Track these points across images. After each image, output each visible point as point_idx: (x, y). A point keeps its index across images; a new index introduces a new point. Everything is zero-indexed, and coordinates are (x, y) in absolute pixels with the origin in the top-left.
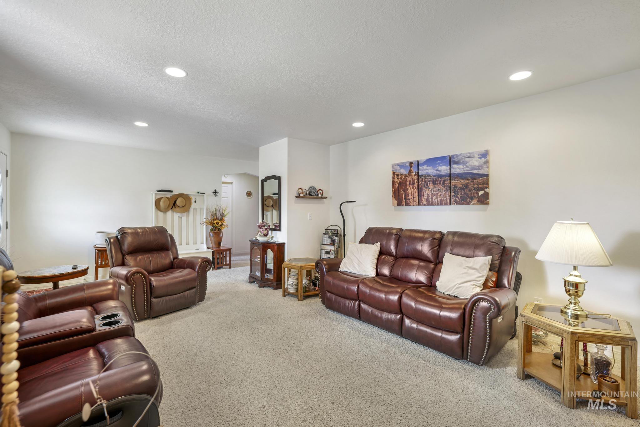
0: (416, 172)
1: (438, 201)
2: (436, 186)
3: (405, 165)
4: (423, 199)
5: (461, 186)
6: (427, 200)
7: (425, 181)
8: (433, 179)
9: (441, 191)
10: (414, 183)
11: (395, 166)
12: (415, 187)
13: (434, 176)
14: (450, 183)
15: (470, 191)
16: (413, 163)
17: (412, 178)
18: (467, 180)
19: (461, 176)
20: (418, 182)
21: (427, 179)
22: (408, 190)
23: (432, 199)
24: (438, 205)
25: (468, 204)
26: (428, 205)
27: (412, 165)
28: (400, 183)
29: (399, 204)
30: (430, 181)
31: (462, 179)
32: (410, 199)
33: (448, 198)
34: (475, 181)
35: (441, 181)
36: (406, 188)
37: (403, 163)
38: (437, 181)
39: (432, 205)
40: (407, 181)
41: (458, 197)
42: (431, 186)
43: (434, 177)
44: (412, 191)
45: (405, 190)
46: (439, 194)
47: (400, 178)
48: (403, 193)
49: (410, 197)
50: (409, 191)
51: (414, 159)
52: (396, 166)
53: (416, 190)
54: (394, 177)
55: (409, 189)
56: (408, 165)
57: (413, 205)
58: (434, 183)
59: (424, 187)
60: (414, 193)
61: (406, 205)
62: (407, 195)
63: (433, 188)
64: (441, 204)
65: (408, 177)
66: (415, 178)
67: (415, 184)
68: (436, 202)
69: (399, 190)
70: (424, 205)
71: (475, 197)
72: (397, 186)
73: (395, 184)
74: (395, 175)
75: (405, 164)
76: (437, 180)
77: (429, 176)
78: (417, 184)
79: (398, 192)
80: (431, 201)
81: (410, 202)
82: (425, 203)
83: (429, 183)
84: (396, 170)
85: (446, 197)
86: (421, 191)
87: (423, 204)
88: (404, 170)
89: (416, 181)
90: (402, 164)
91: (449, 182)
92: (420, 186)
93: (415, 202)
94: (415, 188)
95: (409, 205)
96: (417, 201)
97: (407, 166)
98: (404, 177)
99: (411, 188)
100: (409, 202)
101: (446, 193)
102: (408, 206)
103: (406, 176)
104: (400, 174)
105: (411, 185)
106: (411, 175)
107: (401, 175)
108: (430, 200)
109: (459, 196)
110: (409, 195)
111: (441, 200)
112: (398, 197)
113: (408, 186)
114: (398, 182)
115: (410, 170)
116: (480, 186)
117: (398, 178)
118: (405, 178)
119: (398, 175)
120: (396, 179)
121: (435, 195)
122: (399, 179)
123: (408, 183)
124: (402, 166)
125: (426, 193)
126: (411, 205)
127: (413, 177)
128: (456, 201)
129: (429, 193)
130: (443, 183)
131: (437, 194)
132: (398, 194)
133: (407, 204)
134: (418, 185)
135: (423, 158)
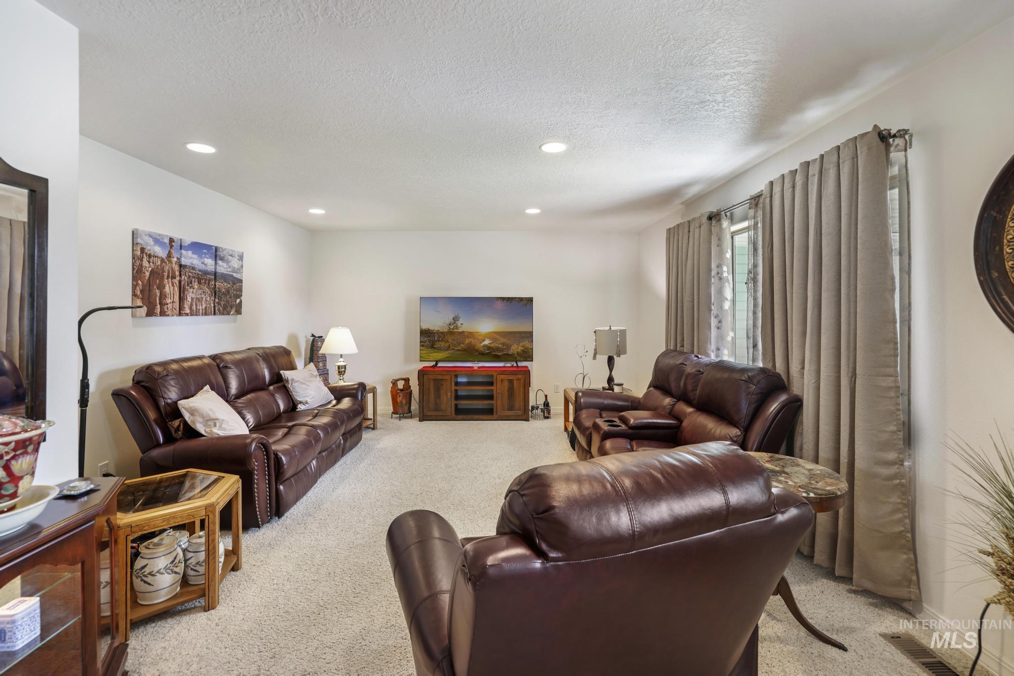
0: (177, 258)
1: (202, 310)
2: (202, 286)
3: (161, 240)
4: (186, 306)
5: (224, 290)
6: (191, 308)
7: (189, 276)
8: (198, 274)
9: (206, 295)
10: (174, 277)
11: (146, 235)
12: (176, 283)
13: (200, 271)
14: (215, 285)
15: (230, 298)
16: (174, 242)
17: (172, 268)
18: (229, 283)
19: (225, 278)
20: (180, 275)
21: (192, 273)
22: (165, 288)
23: (196, 305)
24: (202, 315)
25: (229, 314)
26: (191, 315)
27: (173, 244)
28: (152, 272)
29: (150, 314)
30: (194, 277)
31: (226, 282)
32: (167, 304)
33: (212, 305)
34: (235, 286)
35: (206, 280)
36: (163, 283)
37: (159, 235)
38: (203, 279)
39: (196, 315)
40: (164, 271)
41: (221, 305)
42: (196, 285)
43: (200, 273)
44: (171, 289)
45: (161, 287)
46: (204, 299)
47: (153, 263)
48: (158, 292)
49: (169, 301)
50: (167, 289)
51: (176, 236)
52: (147, 237)
53: (177, 289)
54: (143, 257)
55: (167, 285)
56: (167, 241)
57: (173, 316)
58: (199, 283)
59: (188, 285)
60: (174, 294)
61: (161, 315)
62: (163, 296)
63: (198, 289)
64: (206, 314)
65: (166, 263)
66: (176, 268)
67: (175, 278)
68: (201, 310)
69: (150, 286)
70: (187, 315)
71: (233, 305)
72: (147, 278)
73: (144, 273)
74: (145, 256)
75: (163, 239)
76: (203, 277)
77: (194, 268)
78: (178, 278)
79: (149, 290)
80: (195, 308)
81: (168, 309)
82: (188, 311)
83: (193, 279)
84: (147, 244)
85: (210, 305)
86: (184, 292)
87: (185, 313)
88: (160, 249)
89: (177, 273)
90: (158, 237)
91: (213, 283)
92: (183, 283)
93: (175, 309)
94: (175, 285)
95: (166, 316)
96: (178, 309)
97: (166, 243)
98: (159, 262)
99: (171, 285)
100: (166, 310)
101: (210, 298)
102: (164, 316)
103: (162, 260)
104: (152, 254)
105: (170, 280)
106: (170, 262)
107: (156, 257)
108: (194, 307)
109: (222, 303)
110: (166, 297)
111: (206, 308)
112: (149, 299)
113: (166, 281)
114: (150, 269)
115: (170, 252)
116: (238, 293)
117: (149, 262)
118: (161, 263)
119: (150, 256)
120: (145, 263)
121: (199, 300)
122: (151, 264)
123: (166, 274)
124: (157, 241)
125: (190, 295)
126: (168, 315)
127: (174, 265)
128: (219, 310)
129: (193, 296)
130: (209, 283)
131: (202, 298)
132: (148, 292)
133: (163, 314)
134: (180, 282)
135: (188, 240)
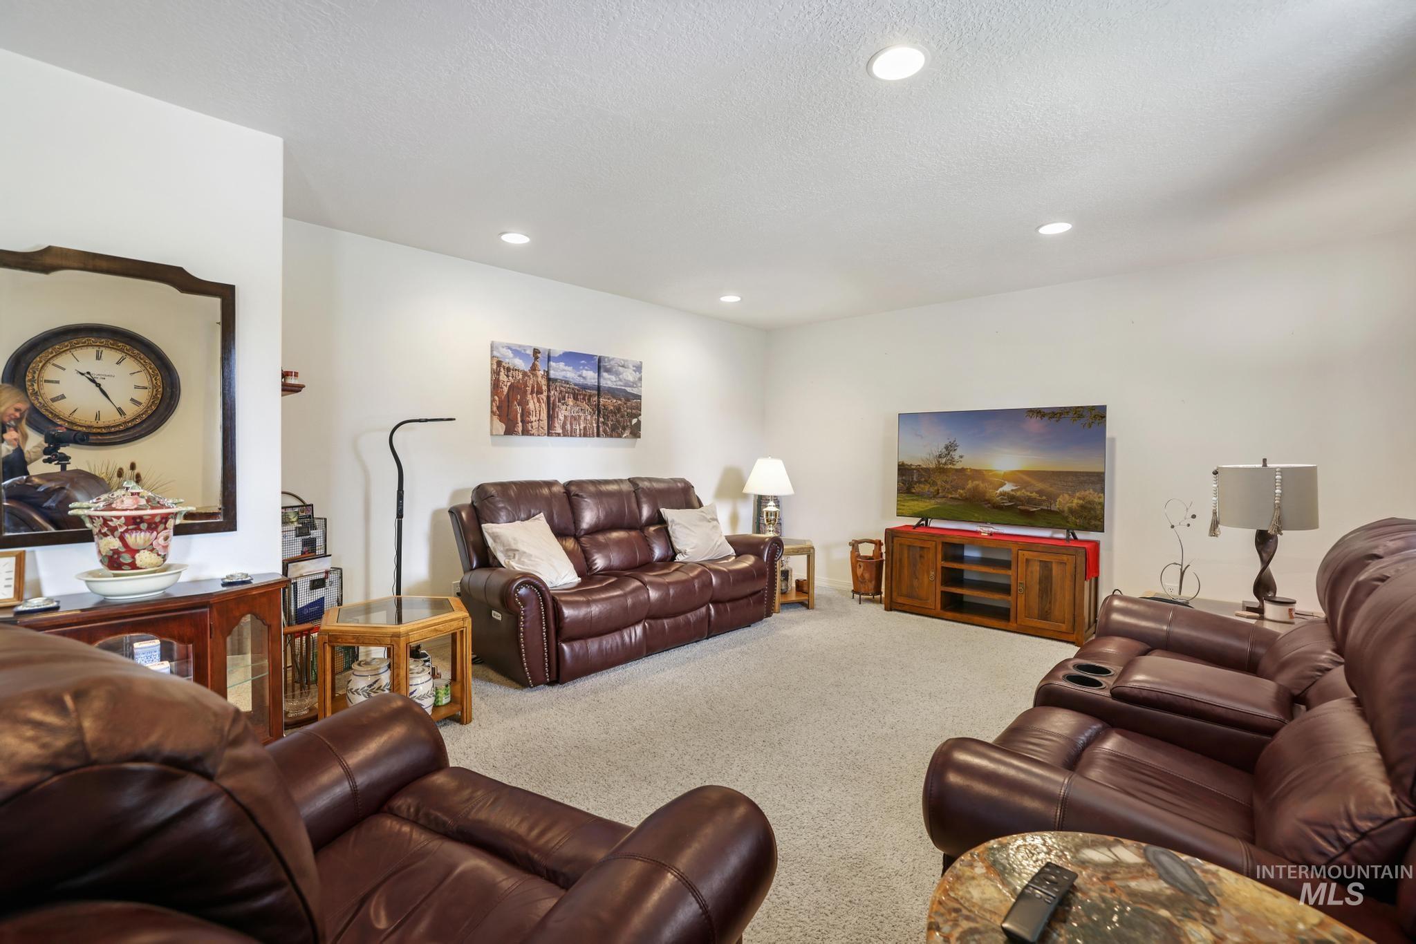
0: (544, 370)
1: (580, 430)
2: (579, 403)
3: (523, 351)
4: (557, 425)
5: (612, 408)
6: (563, 427)
7: (561, 391)
8: (573, 389)
9: (585, 413)
10: (540, 392)
11: (503, 347)
12: (543, 399)
13: (575, 385)
14: (599, 402)
15: (622, 417)
16: (539, 353)
17: (537, 382)
18: (620, 400)
19: (613, 393)
20: (549, 390)
21: (565, 387)
22: (528, 404)
23: (571, 424)
24: (580, 436)
25: (620, 436)
26: (564, 436)
27: (539, 355)
28: (511, 387)
29: (510, 431)
30: (568, 393)
31: (614, 397)
32: (532, 422)
33: (595, 425)
34: (629, 404)
35: (585, 395)
36: (526, 399)
37: (520, 346)
38: (580, 395)
39: (571, 436)
40: (526, 386)
41: (608, 426)
42: (571, 402)
43: (576, 387)
44: (536, 405)
45: (524, 403)
46: (582, 418)
47: (513, 377)
48: (519, 409)
49: (533, 418)
50: (531, 406)
51: (542, 345)
52: (504, 349)
53: (544, 406)
54: (500, 371)
55: (532, 401)
56: (530, 352)
57: (539, 435)
58: (576, 398)
59: (559, 401)
60: (540, 411)
61: (523, 434)
62: (525, 413)
63: (574, 406)
64: (585, 435)
65: (529, 376)
66: (543, 382)
67: (542, 393)
68: (578, 430)
69: (508, 401)
70: (559, 435)
71: (627, 426)
72: (505, 393)
73: (502, 388)
74: (502, 369)
75: (525, 350)
76: (579, 393)
77: (567, 382)
78: (545, 394)
79: (508, 406)
80: (569, 428)
81: (532, 427)
82: (559, 431)
83: (567, 395)
84: (505, 357)
85: (592, 424)
86: (554, 410)
87: (555, 433)
88: (521, 361)
89: (545, 388)
90: (518, 349)
91: (596, 398)
92: (552, 399)
93: (542, 428)
94: (542, 401)
95: (531, 435)
96: (546, 428)
97: (529, 355)
98: (521, 376)
99: (536, 400)
100: (530, 428)
101: (592, 417)
102: (528, 435)
103: (525, 374)
104: (512, 367)
105: (535, 395)
106: (535, 375)
107: (516, 370)
108: (568, 426)
109: (610, 423)
110: (530, 414)
111: (585, 428)
112: (507, 415)
113: (529, 397)
114: (509, 384)
115: (534, 364)
116: (634, 411)
117: (508, 376)
118: (523, 377)
119: (508, 369)
120: (503, 377)
121: (575, 419)
122: (510, 378)
123: (529, 389)
124: (517, 352)
125: (562, 413)
126: (533, 435)
127: (540, 379)
128: (605, 431)
129: (567, 413)
130: (589, 400)
131: (580, 417)
132: (506, 408)
133: (526, 432)
134: (548, 397)
135: (558, 348)
